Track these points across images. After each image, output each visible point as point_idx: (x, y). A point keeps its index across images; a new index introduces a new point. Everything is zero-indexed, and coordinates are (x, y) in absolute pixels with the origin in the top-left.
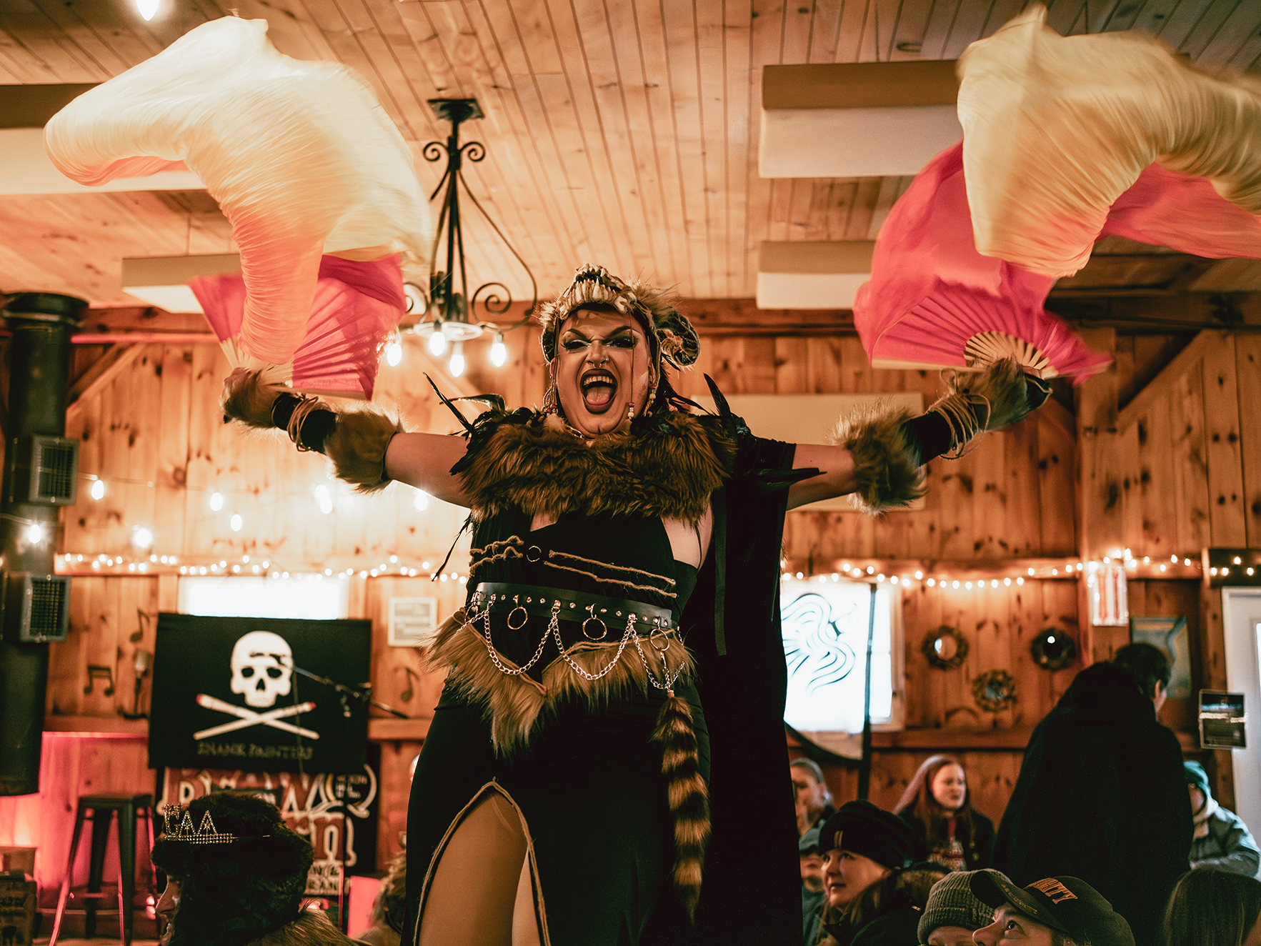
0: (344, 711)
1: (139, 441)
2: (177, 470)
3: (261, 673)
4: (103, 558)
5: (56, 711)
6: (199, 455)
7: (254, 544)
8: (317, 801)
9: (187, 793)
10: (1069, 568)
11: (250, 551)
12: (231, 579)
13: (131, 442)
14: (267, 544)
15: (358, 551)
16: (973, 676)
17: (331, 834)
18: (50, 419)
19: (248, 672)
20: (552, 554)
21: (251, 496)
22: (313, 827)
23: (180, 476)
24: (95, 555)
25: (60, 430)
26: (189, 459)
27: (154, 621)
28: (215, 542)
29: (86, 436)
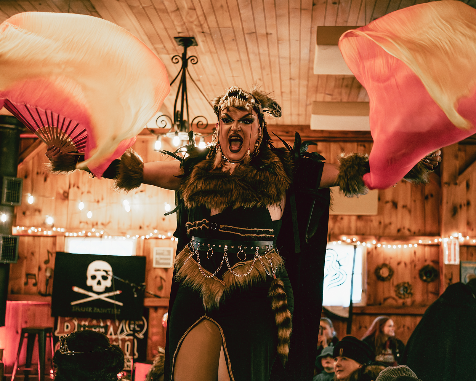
0: (134, 294)
1: (49, 180)
2: (65, 192)
3: (99, 278)
4: (33, 228)
5: (13, 292)
6: (74, 186)
7: (97, 224)
8: (122, 331)
9: (67, 327)
10: (436, 240)
11: (95, 227)
12: (87, 239)
13: (45, 180)
14: (103, 224)
15: (141, 228)
16: (395, 284)
17: (128, 345)
18: (11, 170)
19: (94, 277)
20: (222, 226)
21: (96, 204)
22: (120, 342)
23: (66, 195)
24: (29, 227)
25: (15, 174)
26: (70, 187)
27: (54, 255)
28: (81, 222)
29: (26, 177)
